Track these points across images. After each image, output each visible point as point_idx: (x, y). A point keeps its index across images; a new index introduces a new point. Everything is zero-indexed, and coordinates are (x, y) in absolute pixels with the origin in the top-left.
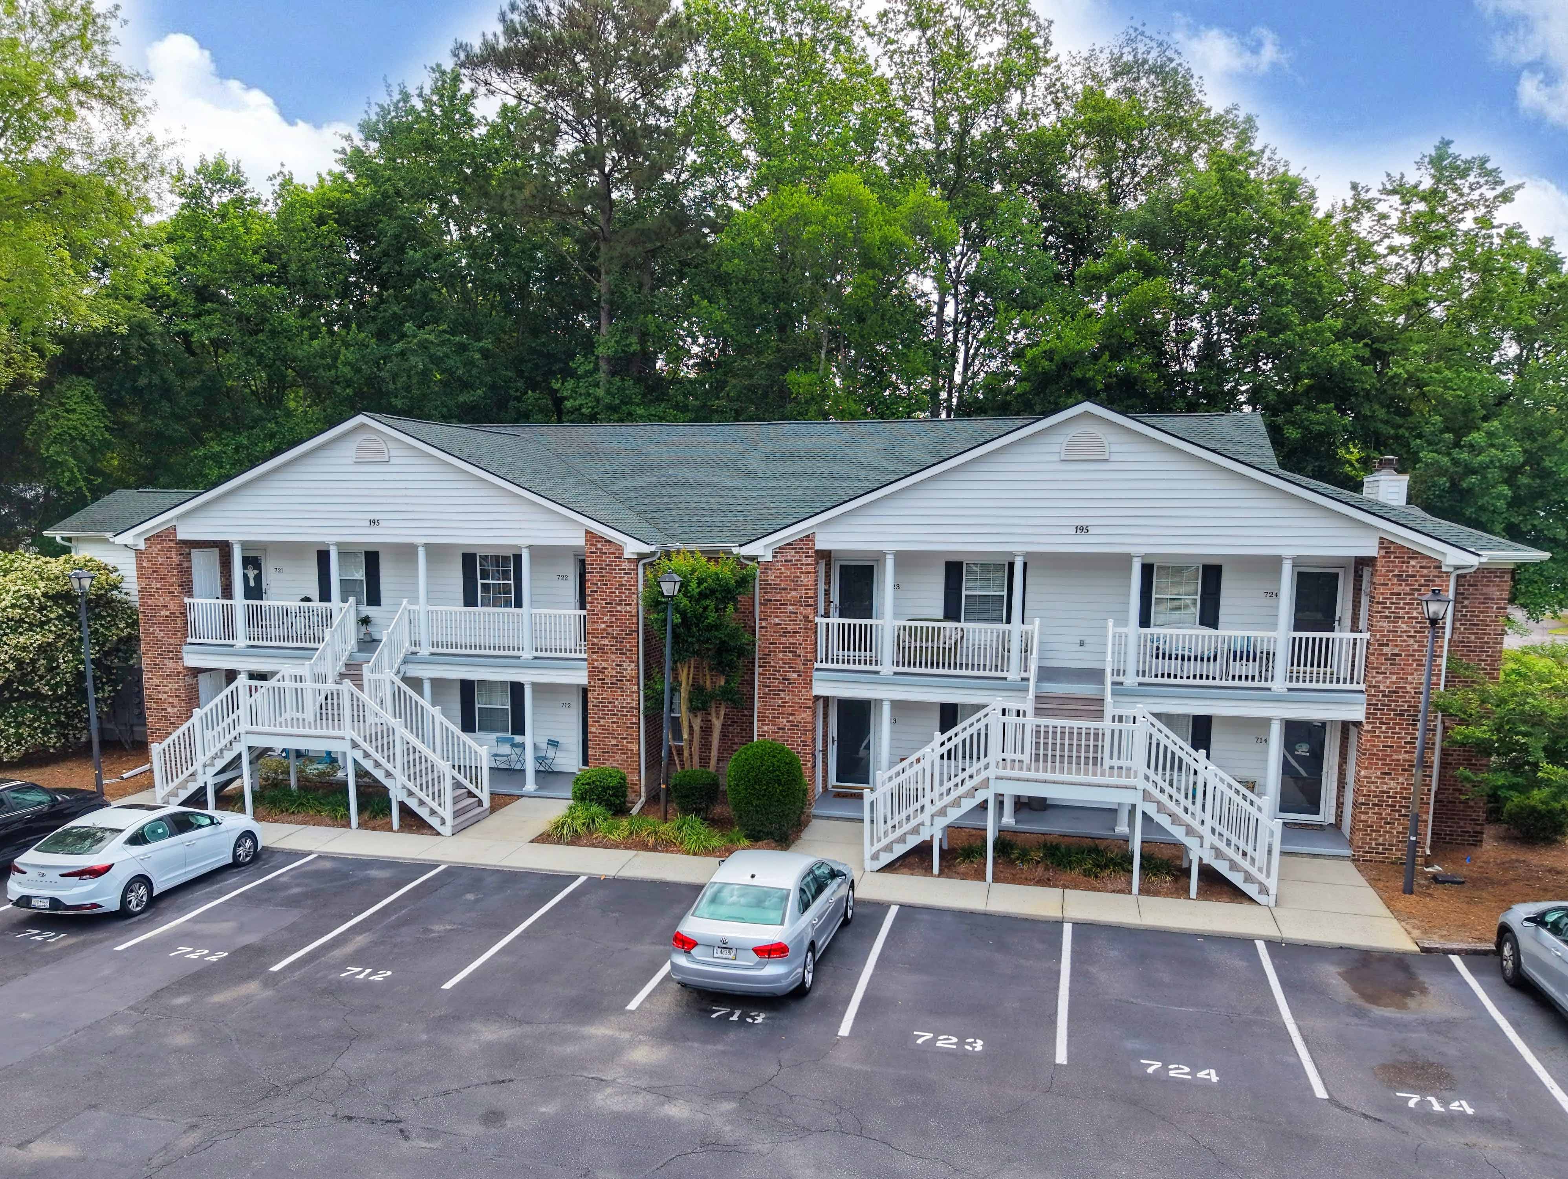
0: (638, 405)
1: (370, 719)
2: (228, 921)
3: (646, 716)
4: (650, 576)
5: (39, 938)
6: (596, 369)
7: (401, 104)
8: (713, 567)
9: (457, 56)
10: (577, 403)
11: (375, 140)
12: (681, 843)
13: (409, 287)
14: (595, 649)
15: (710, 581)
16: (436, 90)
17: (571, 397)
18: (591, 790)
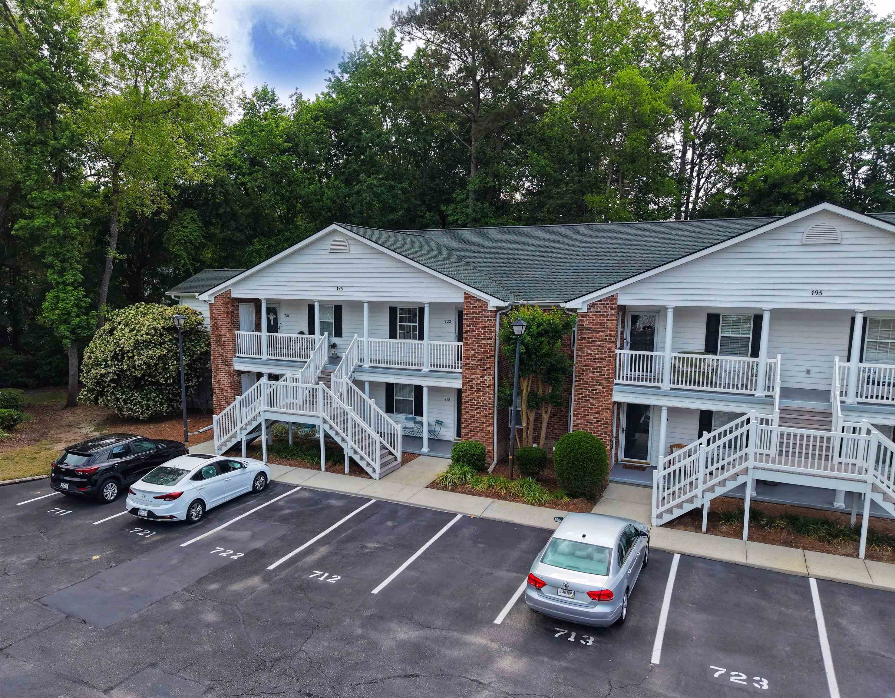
0: (491, 218)
1: (334, 405)
2: (246, 530)
3: (498, 410)
4: (505, 321)
5: (141, 534)
6: (467, 198)
7: (362, 52)
8: (547, 316)
9: (394, 19)
10: (456, 217)
11: (347, 73)
12: (523, 496)
13: (363, 154)
14: (466, 367)
15: (545, 325)
16: (382, 43)
17: (452, 214)
18: (464, 456)
